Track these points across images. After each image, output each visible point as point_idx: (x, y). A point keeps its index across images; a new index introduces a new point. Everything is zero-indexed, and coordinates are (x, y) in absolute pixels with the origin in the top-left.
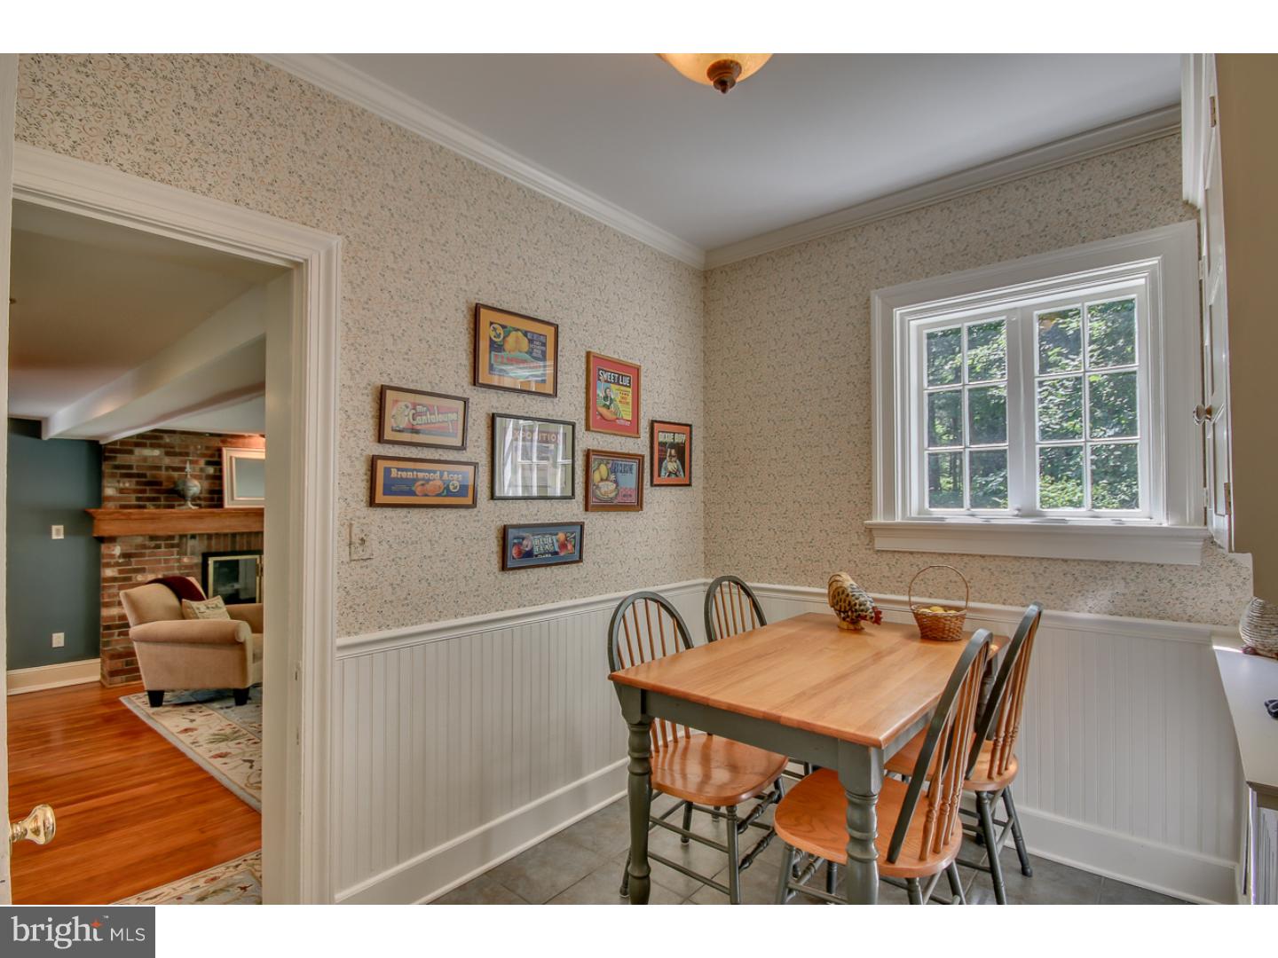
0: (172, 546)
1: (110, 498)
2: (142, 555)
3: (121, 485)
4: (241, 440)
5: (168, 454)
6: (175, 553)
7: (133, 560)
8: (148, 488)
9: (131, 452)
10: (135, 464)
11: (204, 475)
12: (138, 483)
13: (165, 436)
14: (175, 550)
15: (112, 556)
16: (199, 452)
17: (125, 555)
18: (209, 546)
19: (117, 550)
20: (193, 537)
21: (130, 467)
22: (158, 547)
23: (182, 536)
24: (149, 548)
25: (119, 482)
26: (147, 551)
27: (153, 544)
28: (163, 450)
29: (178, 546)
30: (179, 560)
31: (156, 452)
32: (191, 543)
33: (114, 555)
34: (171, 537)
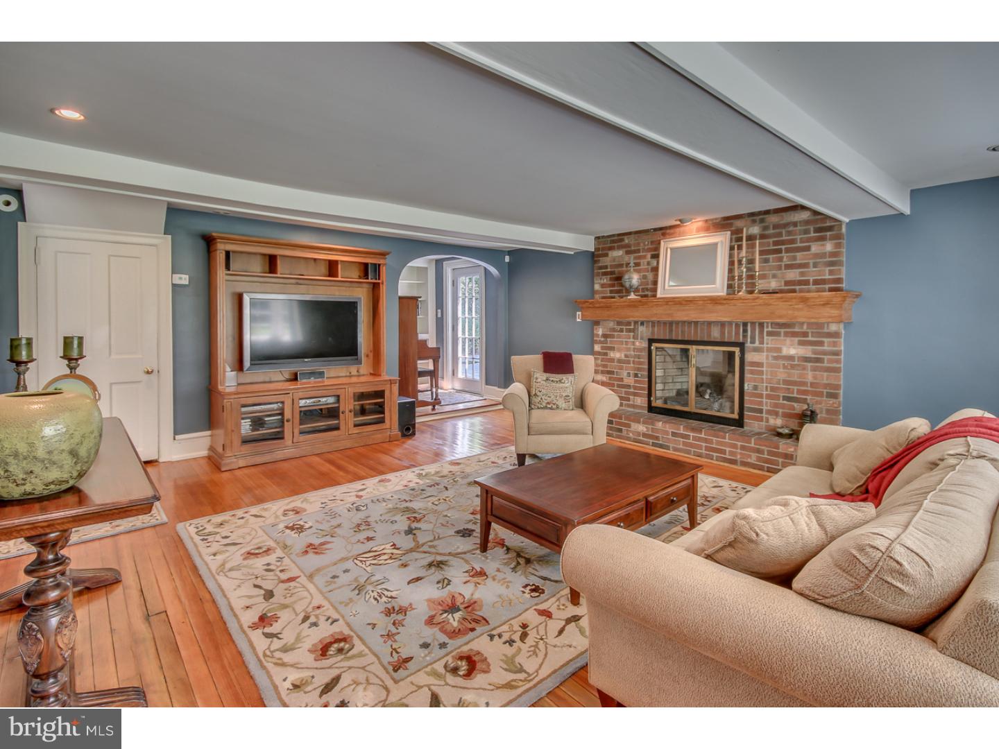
0: (629, 331)
1: (597, 292)
2: (613, 336)
3: (602, 281)
4: (677, 230)
5: (628, 253)
6: (632, 336)
7: (608, 339)
8: (616, 282)
9: (606, 255)
10: (609, 264)
11: (650, 267)
12: (611, 279)
13: (625, 237)
14: (632, 334)
15: (598, 335)
16: (646, 247)
17: (605, 336)
18: (653, 333)
19: (600, 332)
20: (642, 324)
21: (606, 267)
22: (621, 331)
23: (636, 323)
24: (617, 331)
25: (601, 279)
26: (616, 333)
27: (618, 328)
28: (624, 250)
29: (633, 331)
30: (633, 343)
31: (620, 253)
32: (641, 329)
33: (599, 335)
34: (629, 323)
